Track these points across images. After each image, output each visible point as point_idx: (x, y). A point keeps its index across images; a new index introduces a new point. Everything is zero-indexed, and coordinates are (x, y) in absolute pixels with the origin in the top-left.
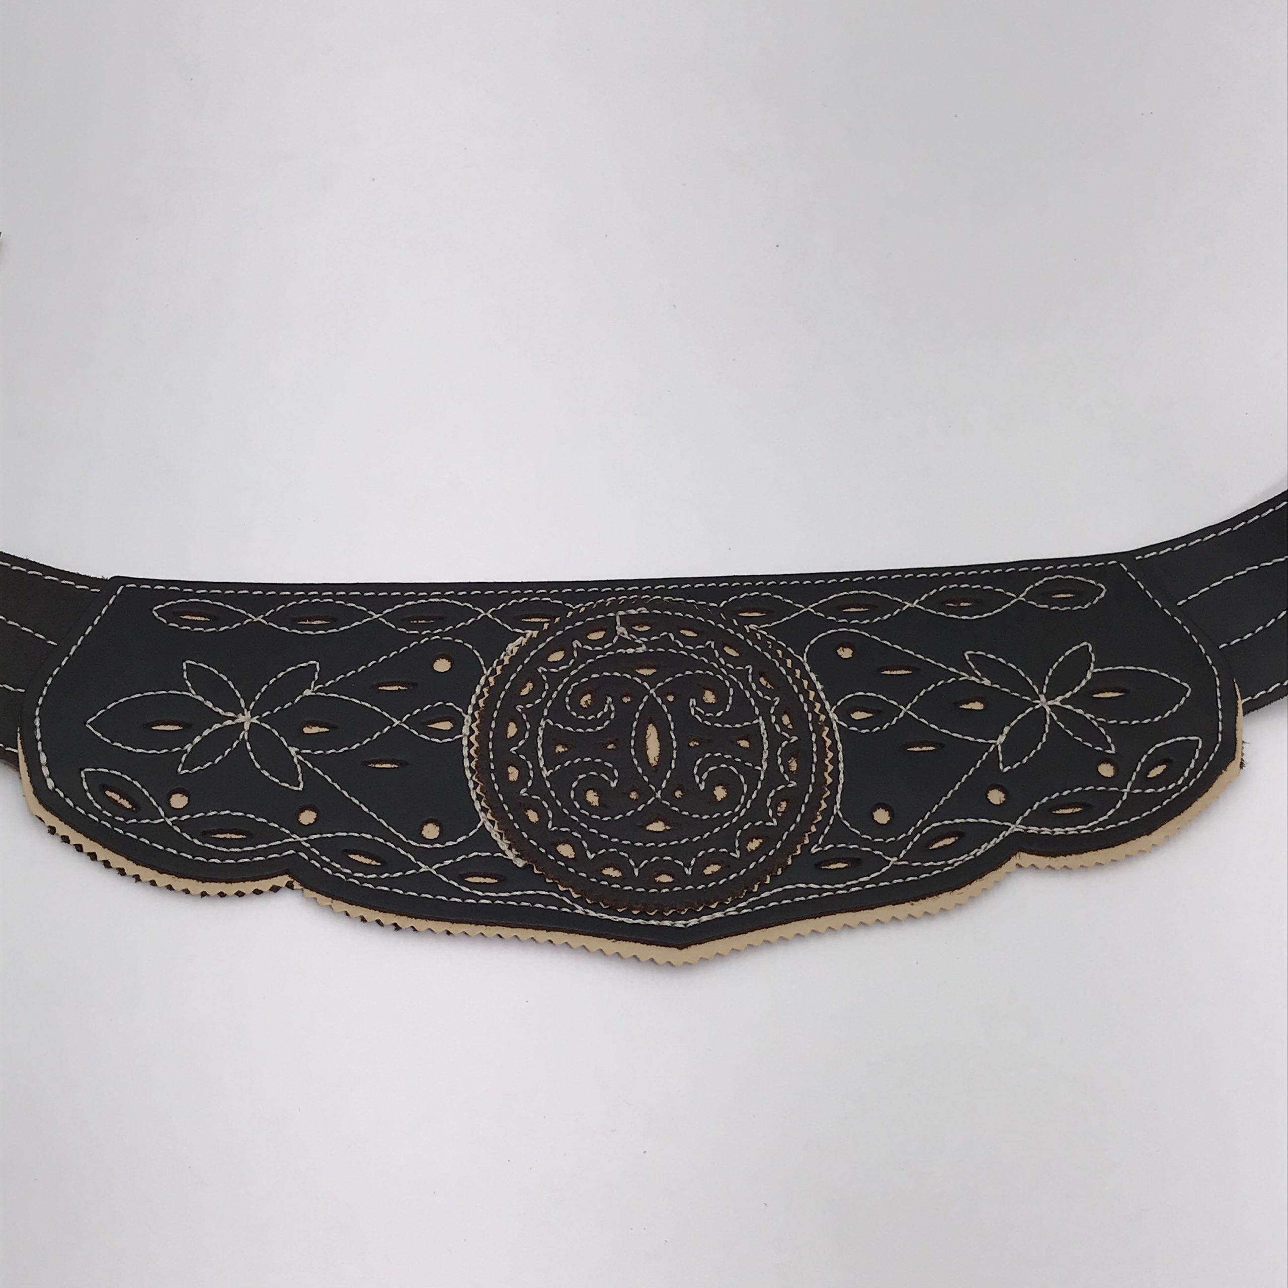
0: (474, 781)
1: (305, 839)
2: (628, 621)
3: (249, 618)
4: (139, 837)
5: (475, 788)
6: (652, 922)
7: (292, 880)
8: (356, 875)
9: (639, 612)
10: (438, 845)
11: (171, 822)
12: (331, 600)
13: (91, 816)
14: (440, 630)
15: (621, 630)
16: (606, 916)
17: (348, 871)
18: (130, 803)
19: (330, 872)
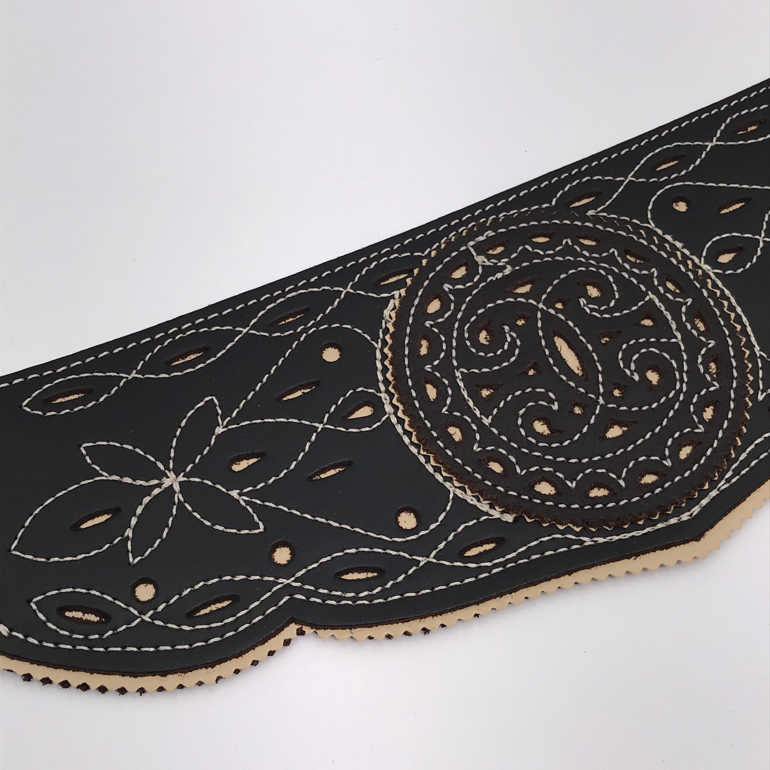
0: (423, 455)
1: (293, 579)
2: (481, 249)
3: (123, 378)
4: (124, 647)
5: (428, 461)
6: (660, 526)
7: (301, 626)
8: (362, 595)
9: (487, 236)
10: (423, 533)
11: (149, 617)
12: (193, 331)
13: (62, 646)
14: (312, 322)
15: (480, 259)
16: (615, 538)
17: (352, 594)
18: (96, 616)
19: (333, 603)
